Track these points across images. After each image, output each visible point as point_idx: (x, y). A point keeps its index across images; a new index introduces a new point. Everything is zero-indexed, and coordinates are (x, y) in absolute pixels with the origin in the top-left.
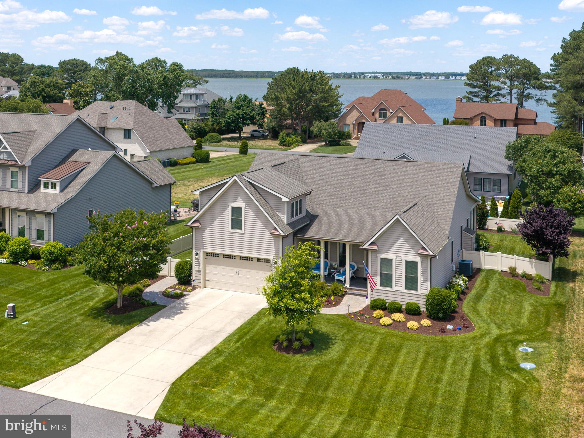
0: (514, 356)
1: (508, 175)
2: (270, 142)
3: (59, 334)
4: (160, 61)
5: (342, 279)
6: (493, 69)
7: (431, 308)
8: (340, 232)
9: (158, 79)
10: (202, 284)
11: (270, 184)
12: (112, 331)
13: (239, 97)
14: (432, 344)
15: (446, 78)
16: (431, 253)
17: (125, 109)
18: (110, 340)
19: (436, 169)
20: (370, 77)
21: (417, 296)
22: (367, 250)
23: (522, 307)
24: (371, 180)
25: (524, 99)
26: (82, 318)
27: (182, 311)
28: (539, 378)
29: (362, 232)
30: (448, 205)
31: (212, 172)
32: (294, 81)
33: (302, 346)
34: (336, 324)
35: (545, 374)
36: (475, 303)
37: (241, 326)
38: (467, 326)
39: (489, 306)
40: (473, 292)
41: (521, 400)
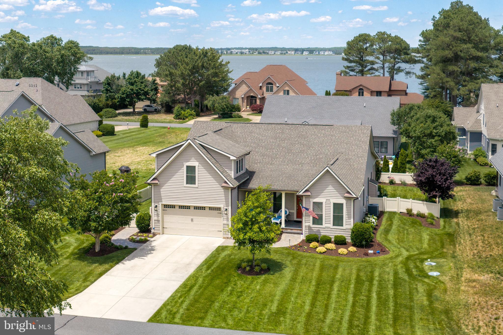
0: (423, 268)
1: (394, 138)
2: (165, 116)
3: (54, 273)
4: (56, 39)
5: (278, 222)
6: (368, 45)
7: (356, 238)
8: (276, 184)
9: (57, 57)
10: (161, 232)
11: (218, 146)
12: (99, 268)
13: (132, 73)
14: (360, 264)
15: (310, 53)
16: (355, 196)
17: (31, 86)
18: (101, 275)
19: (350, 130)
20: (237, 53)
21: (343, 230)
22: (302, 196)
23: (421, 236)
24: (295, 141)
25: (395, 72)
26: (68, 260)
27: (152, 252)
28: (444, 281)
29: (295, 183)
30: (362, 159)
31: (121, 144)
32: (186, 57)
33: (262, 270)
34: (282, 253)
35: (447, 278)
36: (386, 235)
37: (206, 259)
38: (383, 251)
39: (396, 237)
40: (382, 228)
41: (433, 295)
